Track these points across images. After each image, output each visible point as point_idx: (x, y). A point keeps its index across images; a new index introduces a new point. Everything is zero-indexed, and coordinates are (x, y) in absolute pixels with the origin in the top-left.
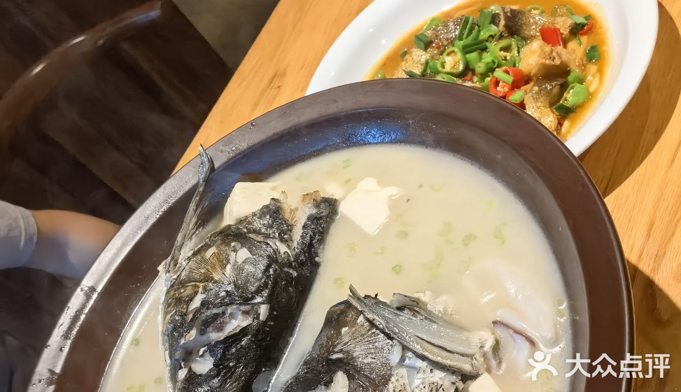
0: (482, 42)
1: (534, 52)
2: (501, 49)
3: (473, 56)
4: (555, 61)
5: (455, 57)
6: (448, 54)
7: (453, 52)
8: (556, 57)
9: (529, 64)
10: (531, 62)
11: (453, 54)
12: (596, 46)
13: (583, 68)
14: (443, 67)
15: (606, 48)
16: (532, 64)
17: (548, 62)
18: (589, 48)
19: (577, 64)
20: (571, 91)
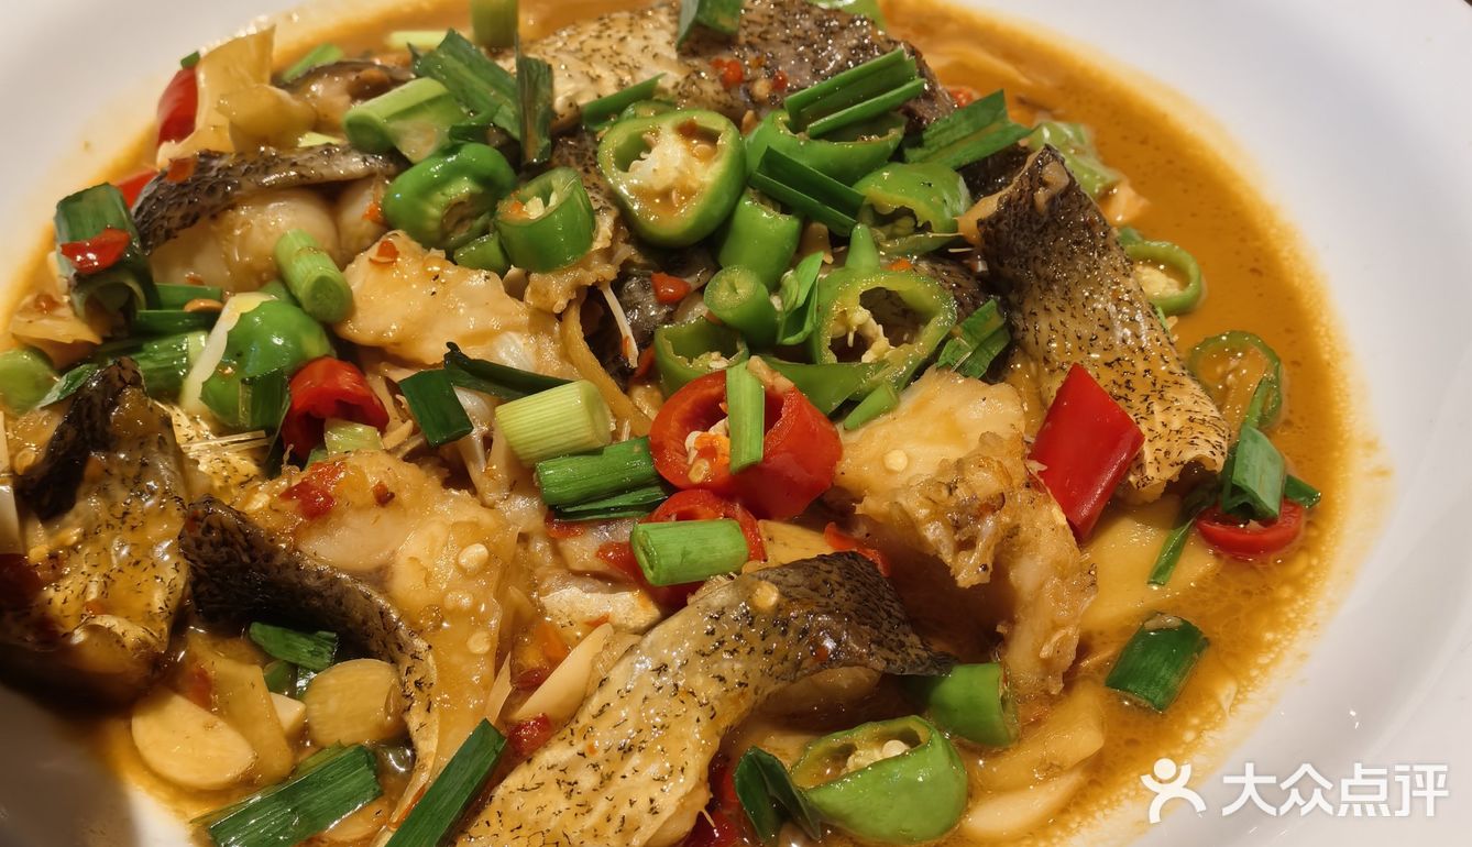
0: (854, 208)
1: (956, 433)
2: (870, 300)
3: (765, 223)
4: (963, 556)
5: (698, 165)
6: (689, 131)
7: (710, 137)
8: (980, 545)
9: (882, 460)
10: (897, 460)
11: (700, 146)
12: (1207, 642)
13: (1056, 688)
14: (624, 162)
15: (1226, 691)
16: (891, 472)
17: (934, 533)
18: (1170, 621)
19: (1045, 652)
20: (895, 748)
